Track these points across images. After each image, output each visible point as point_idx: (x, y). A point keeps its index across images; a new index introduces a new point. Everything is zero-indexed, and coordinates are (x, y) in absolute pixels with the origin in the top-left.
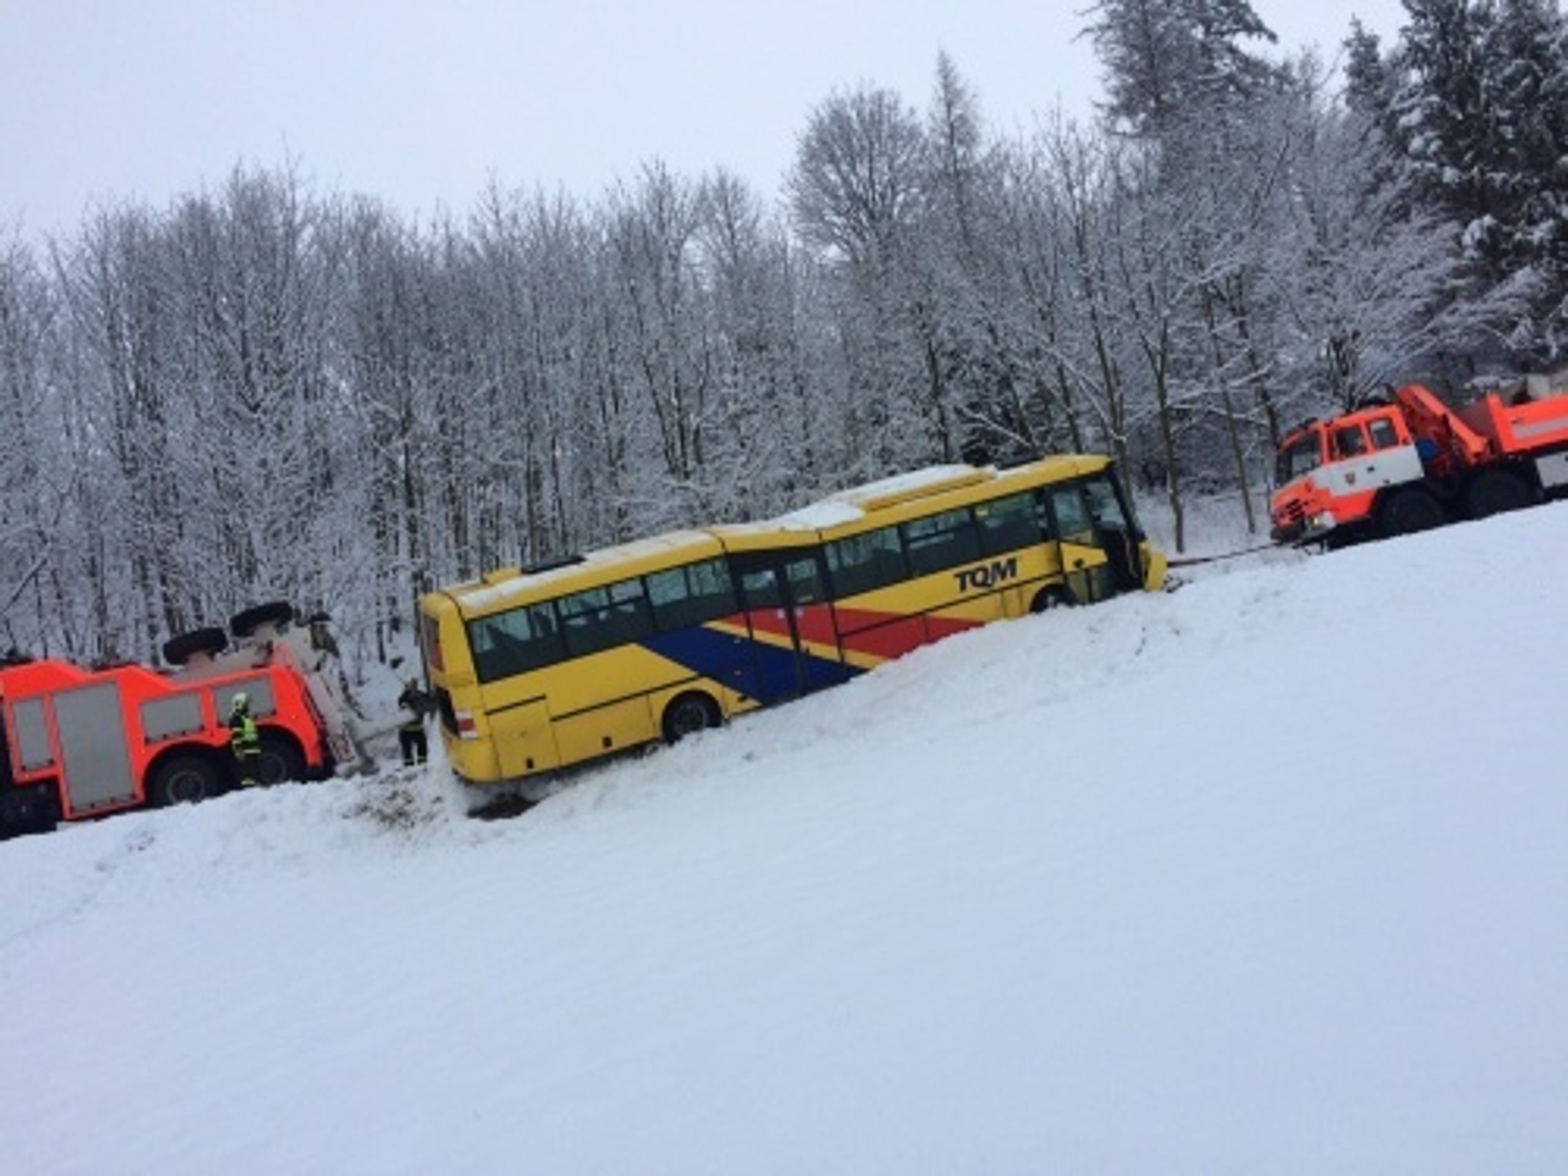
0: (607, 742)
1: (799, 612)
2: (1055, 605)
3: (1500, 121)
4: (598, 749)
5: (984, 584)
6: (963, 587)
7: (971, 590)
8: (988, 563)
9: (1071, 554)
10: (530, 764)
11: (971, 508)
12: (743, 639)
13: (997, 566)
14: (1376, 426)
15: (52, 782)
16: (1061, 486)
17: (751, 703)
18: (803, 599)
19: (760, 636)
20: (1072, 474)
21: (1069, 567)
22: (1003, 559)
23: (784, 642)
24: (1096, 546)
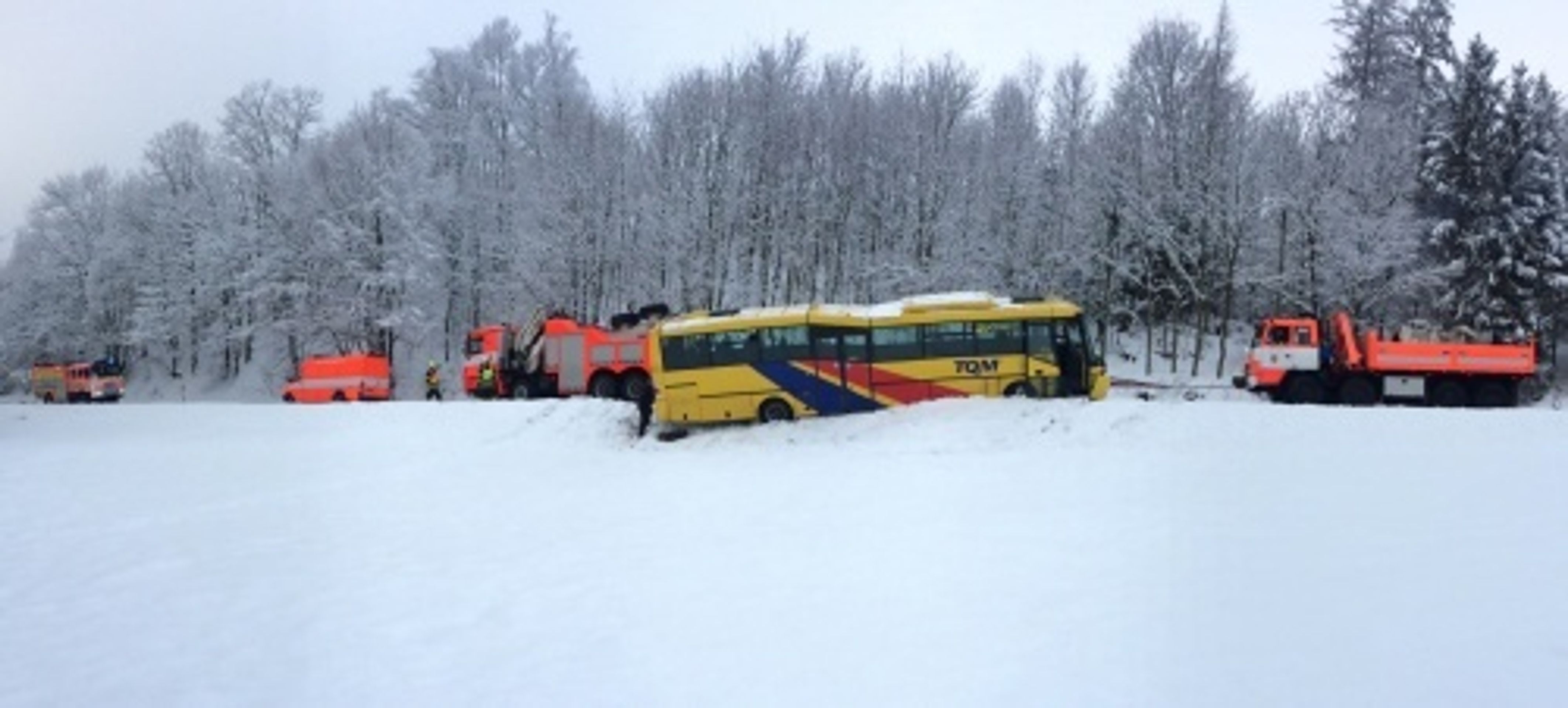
0: (728, 414)
1: (848, 366)
2: (1021, 394)
3: (1474, 163)
4: (722, 417)
5: (973, 371)
6: (958, 370)
7: (964, 373)
8: (979, 359)
9: (1034, 365)
10: (685, 417)
11: (975, 323)
12: (811, 375)
13: (985, 363)
14: (1301, 331)
15: (556, 375)
16: (1039, 322)
17: (813, 412)
18: (853, 359)
19: (823, 375)
20: (1048, 315)
21: (1032, 373)
22: (989, 360)
23: (837, 381)
24: (1056, 364)
